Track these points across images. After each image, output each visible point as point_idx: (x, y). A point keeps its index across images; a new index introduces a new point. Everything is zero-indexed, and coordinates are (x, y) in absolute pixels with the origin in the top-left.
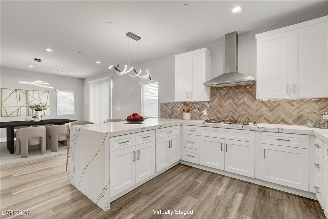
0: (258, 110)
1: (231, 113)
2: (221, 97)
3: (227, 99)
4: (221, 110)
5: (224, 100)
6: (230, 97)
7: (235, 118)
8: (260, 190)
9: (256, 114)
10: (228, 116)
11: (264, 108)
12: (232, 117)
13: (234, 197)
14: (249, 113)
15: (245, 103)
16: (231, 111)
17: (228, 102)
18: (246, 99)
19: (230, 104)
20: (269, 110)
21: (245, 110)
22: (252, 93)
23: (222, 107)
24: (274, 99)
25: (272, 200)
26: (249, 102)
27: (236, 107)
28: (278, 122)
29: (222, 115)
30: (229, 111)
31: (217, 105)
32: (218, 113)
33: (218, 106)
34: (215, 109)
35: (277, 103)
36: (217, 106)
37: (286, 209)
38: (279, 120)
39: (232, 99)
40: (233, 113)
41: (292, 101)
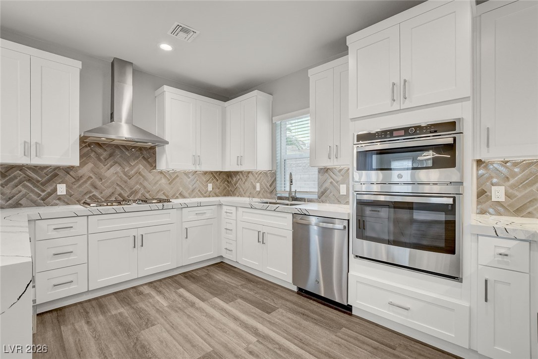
0: (156, 183)
1: (118, 188)
2: (100, 160)
3: (111, 166)
4: (99, 183)
5: (105, 166)
6: (116, 163)
7: (126, 195)
8: (185, 277)
9: (154, 188)
10: (113, 193)
11: (163, 181)
12: (120, 195)
13: (180, 296)
14: (145, 188)
15: (139, 173)
16: (118, 185)
17: (112, 170)
18: (141, 167)
19: (116, 173)
20: (168, 182)
21: (141, 184)
22: (149, 160)
23: (101, 179)
24: (173, 170)
25: (205, 278)
26: (145, 173)
27: (126, 178)
28: (177, 197)
29: (102, 193)
30: (115, 186)
31: (91, 175)
32: (93, 190)
33: (93, 177)
34: (85, 182)
35: (176, 175)
36: (90, 177)
37: (218, 277)
38: (177, 195)
39: (120, 165)
40: (122, 189)
41: (188, 172)
